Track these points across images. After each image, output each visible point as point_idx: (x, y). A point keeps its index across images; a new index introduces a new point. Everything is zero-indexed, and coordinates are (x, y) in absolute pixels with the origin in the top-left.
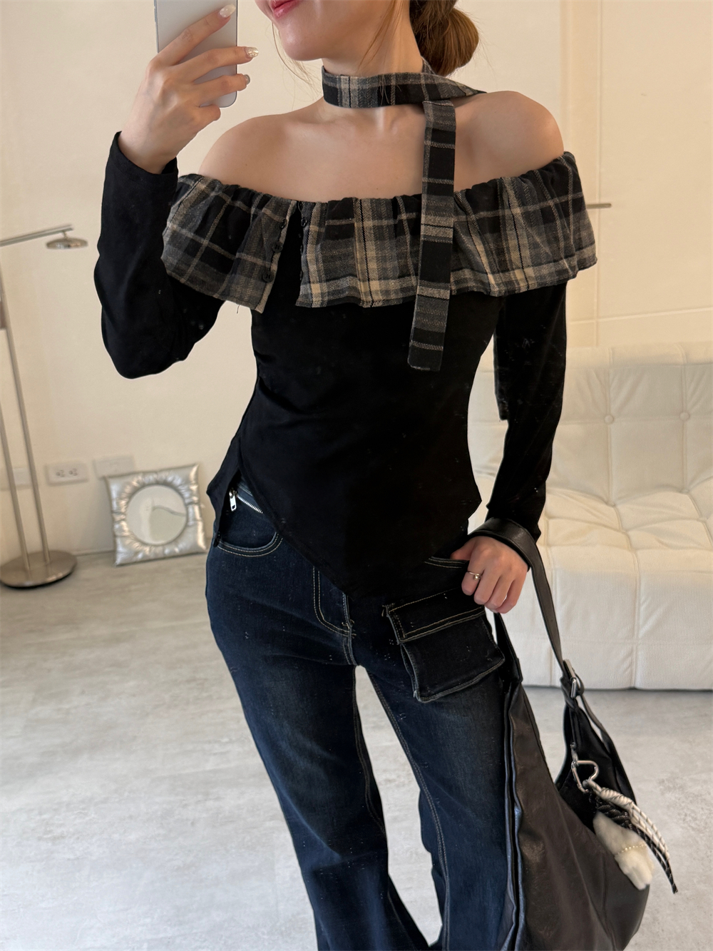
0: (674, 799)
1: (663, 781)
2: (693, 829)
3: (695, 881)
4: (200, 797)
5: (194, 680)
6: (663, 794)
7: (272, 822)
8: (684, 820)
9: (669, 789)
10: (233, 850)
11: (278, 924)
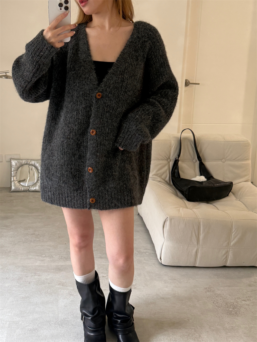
0: (210, 295)
1: (206, 288)
2: (217, 306)
3: (216, 324)
4: (33, 274)
5: (34, 234)
6: (206, 293)
7: (59, 286)
8: (214, 302)
9: (208, 291)
10: (44, 294)
11: (58, 321)
